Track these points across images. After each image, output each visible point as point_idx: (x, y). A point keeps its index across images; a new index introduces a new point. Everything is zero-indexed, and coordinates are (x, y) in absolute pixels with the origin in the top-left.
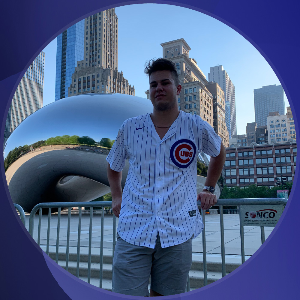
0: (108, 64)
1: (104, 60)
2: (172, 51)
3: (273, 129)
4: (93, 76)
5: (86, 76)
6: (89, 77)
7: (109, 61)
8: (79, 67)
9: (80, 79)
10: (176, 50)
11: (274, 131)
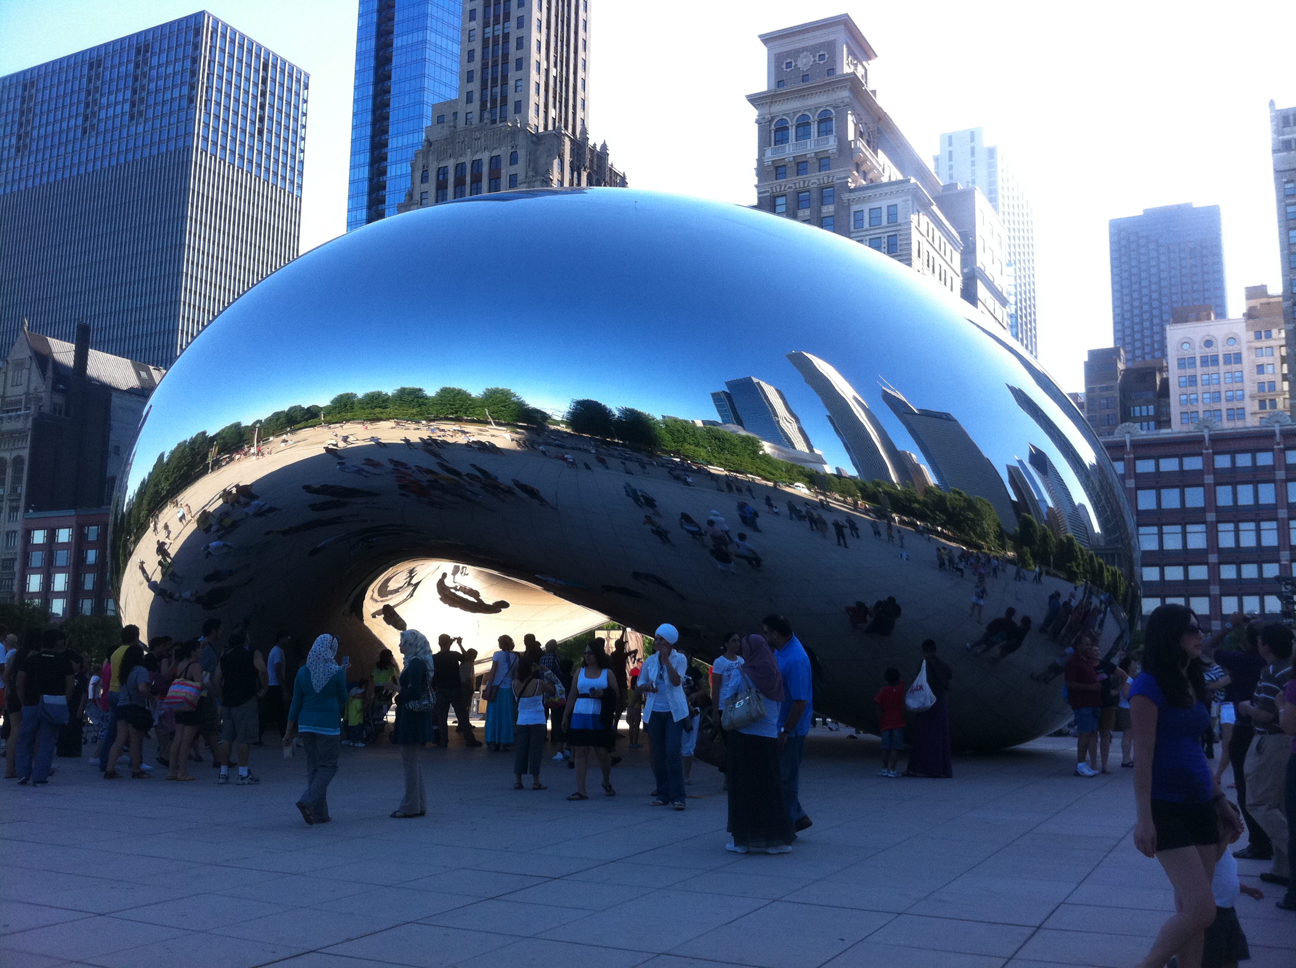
0: (552, 113)
1: (535, 99)
2: (804, 62)
3: (1189, 372)
4: (495, 162)
5: (467, 159)
6: (476, 164)
7: (558, 104)
8: (440, 125)
9: (442, 172)
10: (822, 57)
11: (1192, 380)
